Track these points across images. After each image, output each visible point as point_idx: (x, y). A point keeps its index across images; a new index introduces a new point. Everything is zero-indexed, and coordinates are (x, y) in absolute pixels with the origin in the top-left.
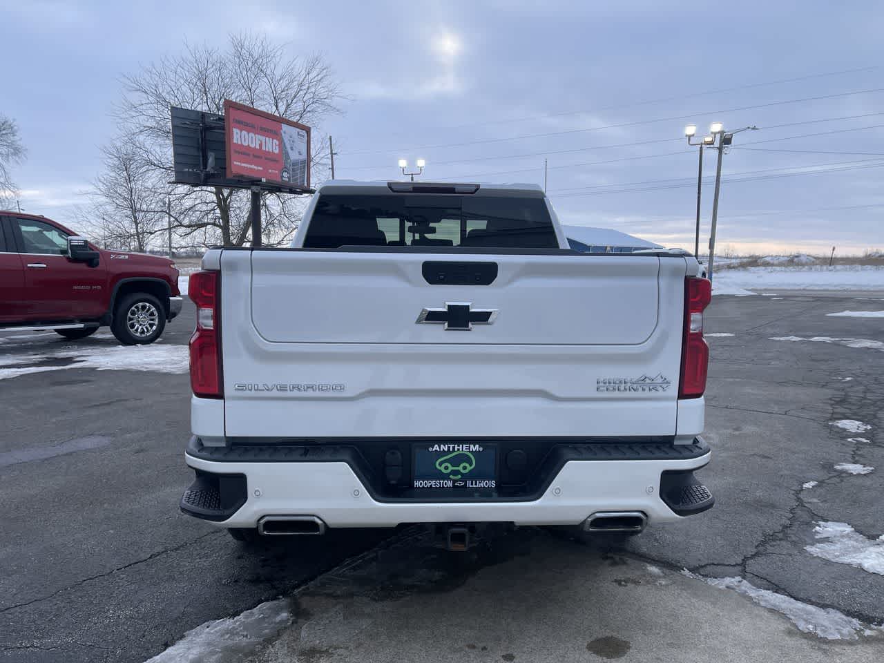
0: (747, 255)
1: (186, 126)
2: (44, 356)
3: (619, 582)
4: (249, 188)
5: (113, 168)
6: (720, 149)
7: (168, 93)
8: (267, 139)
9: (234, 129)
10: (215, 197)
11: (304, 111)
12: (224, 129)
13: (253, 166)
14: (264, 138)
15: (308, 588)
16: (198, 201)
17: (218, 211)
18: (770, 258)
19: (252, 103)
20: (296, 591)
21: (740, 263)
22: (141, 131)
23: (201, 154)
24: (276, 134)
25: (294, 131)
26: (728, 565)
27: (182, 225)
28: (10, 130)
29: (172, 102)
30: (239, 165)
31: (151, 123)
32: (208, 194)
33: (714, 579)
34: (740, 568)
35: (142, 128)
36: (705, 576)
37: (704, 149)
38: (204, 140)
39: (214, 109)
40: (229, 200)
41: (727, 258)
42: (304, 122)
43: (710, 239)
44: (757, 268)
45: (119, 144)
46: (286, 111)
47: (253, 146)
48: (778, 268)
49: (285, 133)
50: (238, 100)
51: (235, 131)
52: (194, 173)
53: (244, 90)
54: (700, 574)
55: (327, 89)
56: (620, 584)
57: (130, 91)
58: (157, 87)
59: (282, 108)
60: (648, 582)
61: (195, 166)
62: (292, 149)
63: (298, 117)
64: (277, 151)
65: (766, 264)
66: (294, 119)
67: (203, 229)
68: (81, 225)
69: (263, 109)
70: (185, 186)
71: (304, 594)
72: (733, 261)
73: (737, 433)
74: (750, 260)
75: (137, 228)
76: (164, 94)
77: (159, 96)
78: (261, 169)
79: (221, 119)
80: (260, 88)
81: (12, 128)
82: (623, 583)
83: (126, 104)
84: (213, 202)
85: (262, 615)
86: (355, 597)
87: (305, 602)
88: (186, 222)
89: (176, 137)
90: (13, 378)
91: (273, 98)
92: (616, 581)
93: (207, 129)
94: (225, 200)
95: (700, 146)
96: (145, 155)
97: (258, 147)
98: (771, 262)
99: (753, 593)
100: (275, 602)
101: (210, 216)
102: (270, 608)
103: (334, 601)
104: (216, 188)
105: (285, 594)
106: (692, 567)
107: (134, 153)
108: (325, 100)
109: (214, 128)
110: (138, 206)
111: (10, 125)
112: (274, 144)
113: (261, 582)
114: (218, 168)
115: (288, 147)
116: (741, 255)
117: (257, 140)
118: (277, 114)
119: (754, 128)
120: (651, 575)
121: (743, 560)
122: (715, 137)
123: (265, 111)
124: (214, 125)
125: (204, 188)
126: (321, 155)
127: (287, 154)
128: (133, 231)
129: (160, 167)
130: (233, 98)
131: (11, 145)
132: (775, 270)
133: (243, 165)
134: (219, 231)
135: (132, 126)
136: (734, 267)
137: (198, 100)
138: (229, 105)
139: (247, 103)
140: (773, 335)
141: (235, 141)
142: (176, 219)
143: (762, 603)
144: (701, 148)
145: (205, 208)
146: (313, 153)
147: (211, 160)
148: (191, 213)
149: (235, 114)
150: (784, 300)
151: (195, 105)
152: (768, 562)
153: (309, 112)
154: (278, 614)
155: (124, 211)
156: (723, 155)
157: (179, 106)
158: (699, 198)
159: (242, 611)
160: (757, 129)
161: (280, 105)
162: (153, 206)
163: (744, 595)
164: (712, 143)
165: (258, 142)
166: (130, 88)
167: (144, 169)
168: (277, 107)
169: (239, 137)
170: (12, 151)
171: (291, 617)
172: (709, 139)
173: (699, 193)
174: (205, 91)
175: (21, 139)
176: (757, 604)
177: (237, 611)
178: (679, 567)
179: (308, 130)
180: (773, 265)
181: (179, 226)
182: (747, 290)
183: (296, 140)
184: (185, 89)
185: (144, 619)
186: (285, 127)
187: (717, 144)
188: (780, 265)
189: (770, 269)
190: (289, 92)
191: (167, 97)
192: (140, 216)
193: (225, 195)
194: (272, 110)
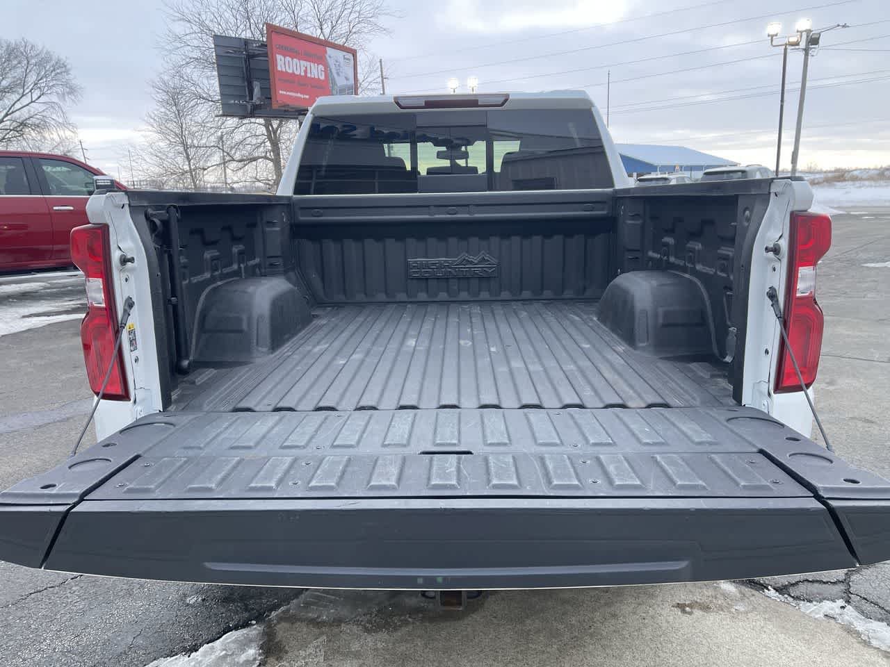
0: (833, 169)
1: (229, 55)
2: (79, 302)
3: (681, 607)
4: (297, 118)
5: (163, 103)
6: (806, 51)
7: (212, 21)
8: (312, 65)
9: (277, 55)
10: (265, 129)
11: (350, 32)
12: (267, 57)
13: (299, 95)
14: (308, 63)
15: (288, 610)
16: (248, 134)
17: (268, 144)
18: (859, 171)
19: (296, 27)
20: (274, 614)
21: (825, 178)
22: (187, 63)
23: (246, 84)
24: (321, 60)
25: (340, 54)
26: (827, 583)
27: (234, 160)
28: (64, 69)
29: (215, 30)
30: (284, 95)
31: (197, 54)
32: (257, 126)
33: (808, 604)
34: (842, 587)
35: (188, 60)
36: (797, 598)
37: (788, 51)
38: (249, 69)
39: (258, 36)
40: (279, 131)
41: (810, 173)
42: (349, 45)
43: (793, 153)
44: (844, 183)
45: (166, 78)
46: (331, 33)
47: (297, 73)
48: (867, 183)
49: (330, 57)
50: (282, 24)
51: (279, 57)
52: (241, 105)
53: (287, 13)
54: (789, 595)
55: (372, 6)
56: (684, 611)
57: (174, 21)
58: (200, 15)
59: (327, 30)
60: (721, 608)
61: (241, 97)
62: (338, 74)
63: (344, 40)
64: (322, 78)
65: (854, 179)
66: (340, 42)
67: (254, 163)
68: (137, 163)
69: (307, 32)
70: (235, 119)
71: (281, 619)
72: (817, 176)
73: (831, 388)
74: (837, 174)
75: (189, 164)
76: (207, 22)
77: (202, 24)
78: (307, 97)
79: (264, 45)
80: (303, 9)
81: (65, 66)
82: (687, 609)
83: (171, 35)
84: (263, 135)
85: (224, 652)
86: (343, 625)
87: (282, 630)
88: (237, 156)
89: (220, 67)
90: (40, 328)
91: (317, 20)
92: (678, 605)
93: (250, 56)
94: (275, 132)
95: (784, 47)
96: (193, 88)
97: (303, 74)
98: (860, 176)
99: (861, 625)
100: (244, 631)
101: (261, 149)
102: (235, 641)
103: (316, 631)
104: (265, 120)
105: (259, 618)
106: (779, 585)
107: (182, 86)
108: (371, 19)
109: (259, 55)
110: (189, 141)
111: (63, 64)
112: (320, 71)
113: (233, 601)
114: (263, 98)
115: (334, 71)
116: (824, 170)
117: (302, 67)
118: (322, 37)
119: (844, 26)
120: (725, 595)
121: (846, 574)
122: (801, 36)
123: (310, 34)
124: (257, 52)
125: (253, 120)
126: (369, 79)
127: (333, 79)
128: (186, 168)
129: (209, 101)
130: (276, 23)
131: (66, 84)
132: (864, 186)
133: (288, 93)
134: (271, 164)
135: (177, 58)
136: (818, 183)
137: (242, 27)
138: (272, 30)
139: (292, 27)
140: (867, 261)
141: (279, 69)
142: (228, 154)
143: (874, 643)
144: (785, 50)
145: (254, 141)
146: (360, 77)
147: (256, 91)
148: (241, 147)
149: (278, 40)
150: (877, 218)
151: (240, 31)
152: (880, 577)
153: (355, 33)
154: (243, 650)
155: (177, 148)
156: (809, 57)
157: (224, 35)
158: (782, 106)
159: (201, 645)
160: (848, 26)
161: (324, 27)
162: (204, 141)
163: (849, 630)
164: (797, 44)
165: (303, 69)
166: (173, 18)
167: (192, 103)
168: (321, 29)
169: (284, 64)
170: (68, 90)
171: (260, 655)
172: (793, 40)
173: (782, 101)
174: (248, 16)
175: (75, 78)
176: (867, 644)
177: (196, 645)
178: (762, 585)
179: (354, 53)
180: (861, 179)
181: (230, 161)
182: (832, 208)
183: (342, 65)
184: (228, 15)
185: (81, 654)
186: (330, 51)
187: (803, 45)
188: (871, 178)
189: (858, 183)
190: (334, 12)
191: (210, 25)
192: (192, 152)
193: (275, 126)
194: (316, 33)
